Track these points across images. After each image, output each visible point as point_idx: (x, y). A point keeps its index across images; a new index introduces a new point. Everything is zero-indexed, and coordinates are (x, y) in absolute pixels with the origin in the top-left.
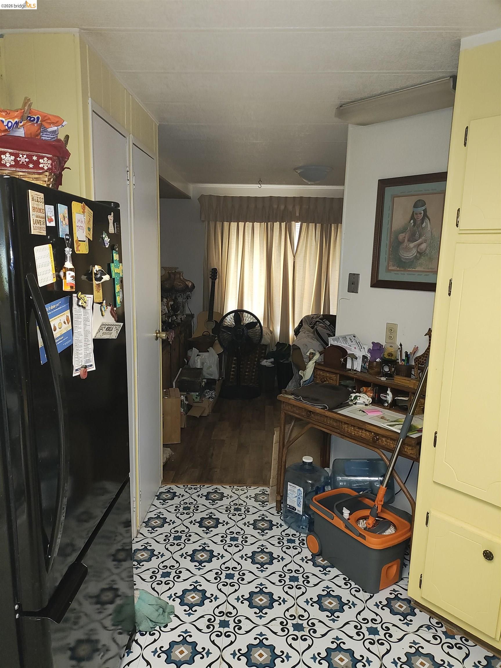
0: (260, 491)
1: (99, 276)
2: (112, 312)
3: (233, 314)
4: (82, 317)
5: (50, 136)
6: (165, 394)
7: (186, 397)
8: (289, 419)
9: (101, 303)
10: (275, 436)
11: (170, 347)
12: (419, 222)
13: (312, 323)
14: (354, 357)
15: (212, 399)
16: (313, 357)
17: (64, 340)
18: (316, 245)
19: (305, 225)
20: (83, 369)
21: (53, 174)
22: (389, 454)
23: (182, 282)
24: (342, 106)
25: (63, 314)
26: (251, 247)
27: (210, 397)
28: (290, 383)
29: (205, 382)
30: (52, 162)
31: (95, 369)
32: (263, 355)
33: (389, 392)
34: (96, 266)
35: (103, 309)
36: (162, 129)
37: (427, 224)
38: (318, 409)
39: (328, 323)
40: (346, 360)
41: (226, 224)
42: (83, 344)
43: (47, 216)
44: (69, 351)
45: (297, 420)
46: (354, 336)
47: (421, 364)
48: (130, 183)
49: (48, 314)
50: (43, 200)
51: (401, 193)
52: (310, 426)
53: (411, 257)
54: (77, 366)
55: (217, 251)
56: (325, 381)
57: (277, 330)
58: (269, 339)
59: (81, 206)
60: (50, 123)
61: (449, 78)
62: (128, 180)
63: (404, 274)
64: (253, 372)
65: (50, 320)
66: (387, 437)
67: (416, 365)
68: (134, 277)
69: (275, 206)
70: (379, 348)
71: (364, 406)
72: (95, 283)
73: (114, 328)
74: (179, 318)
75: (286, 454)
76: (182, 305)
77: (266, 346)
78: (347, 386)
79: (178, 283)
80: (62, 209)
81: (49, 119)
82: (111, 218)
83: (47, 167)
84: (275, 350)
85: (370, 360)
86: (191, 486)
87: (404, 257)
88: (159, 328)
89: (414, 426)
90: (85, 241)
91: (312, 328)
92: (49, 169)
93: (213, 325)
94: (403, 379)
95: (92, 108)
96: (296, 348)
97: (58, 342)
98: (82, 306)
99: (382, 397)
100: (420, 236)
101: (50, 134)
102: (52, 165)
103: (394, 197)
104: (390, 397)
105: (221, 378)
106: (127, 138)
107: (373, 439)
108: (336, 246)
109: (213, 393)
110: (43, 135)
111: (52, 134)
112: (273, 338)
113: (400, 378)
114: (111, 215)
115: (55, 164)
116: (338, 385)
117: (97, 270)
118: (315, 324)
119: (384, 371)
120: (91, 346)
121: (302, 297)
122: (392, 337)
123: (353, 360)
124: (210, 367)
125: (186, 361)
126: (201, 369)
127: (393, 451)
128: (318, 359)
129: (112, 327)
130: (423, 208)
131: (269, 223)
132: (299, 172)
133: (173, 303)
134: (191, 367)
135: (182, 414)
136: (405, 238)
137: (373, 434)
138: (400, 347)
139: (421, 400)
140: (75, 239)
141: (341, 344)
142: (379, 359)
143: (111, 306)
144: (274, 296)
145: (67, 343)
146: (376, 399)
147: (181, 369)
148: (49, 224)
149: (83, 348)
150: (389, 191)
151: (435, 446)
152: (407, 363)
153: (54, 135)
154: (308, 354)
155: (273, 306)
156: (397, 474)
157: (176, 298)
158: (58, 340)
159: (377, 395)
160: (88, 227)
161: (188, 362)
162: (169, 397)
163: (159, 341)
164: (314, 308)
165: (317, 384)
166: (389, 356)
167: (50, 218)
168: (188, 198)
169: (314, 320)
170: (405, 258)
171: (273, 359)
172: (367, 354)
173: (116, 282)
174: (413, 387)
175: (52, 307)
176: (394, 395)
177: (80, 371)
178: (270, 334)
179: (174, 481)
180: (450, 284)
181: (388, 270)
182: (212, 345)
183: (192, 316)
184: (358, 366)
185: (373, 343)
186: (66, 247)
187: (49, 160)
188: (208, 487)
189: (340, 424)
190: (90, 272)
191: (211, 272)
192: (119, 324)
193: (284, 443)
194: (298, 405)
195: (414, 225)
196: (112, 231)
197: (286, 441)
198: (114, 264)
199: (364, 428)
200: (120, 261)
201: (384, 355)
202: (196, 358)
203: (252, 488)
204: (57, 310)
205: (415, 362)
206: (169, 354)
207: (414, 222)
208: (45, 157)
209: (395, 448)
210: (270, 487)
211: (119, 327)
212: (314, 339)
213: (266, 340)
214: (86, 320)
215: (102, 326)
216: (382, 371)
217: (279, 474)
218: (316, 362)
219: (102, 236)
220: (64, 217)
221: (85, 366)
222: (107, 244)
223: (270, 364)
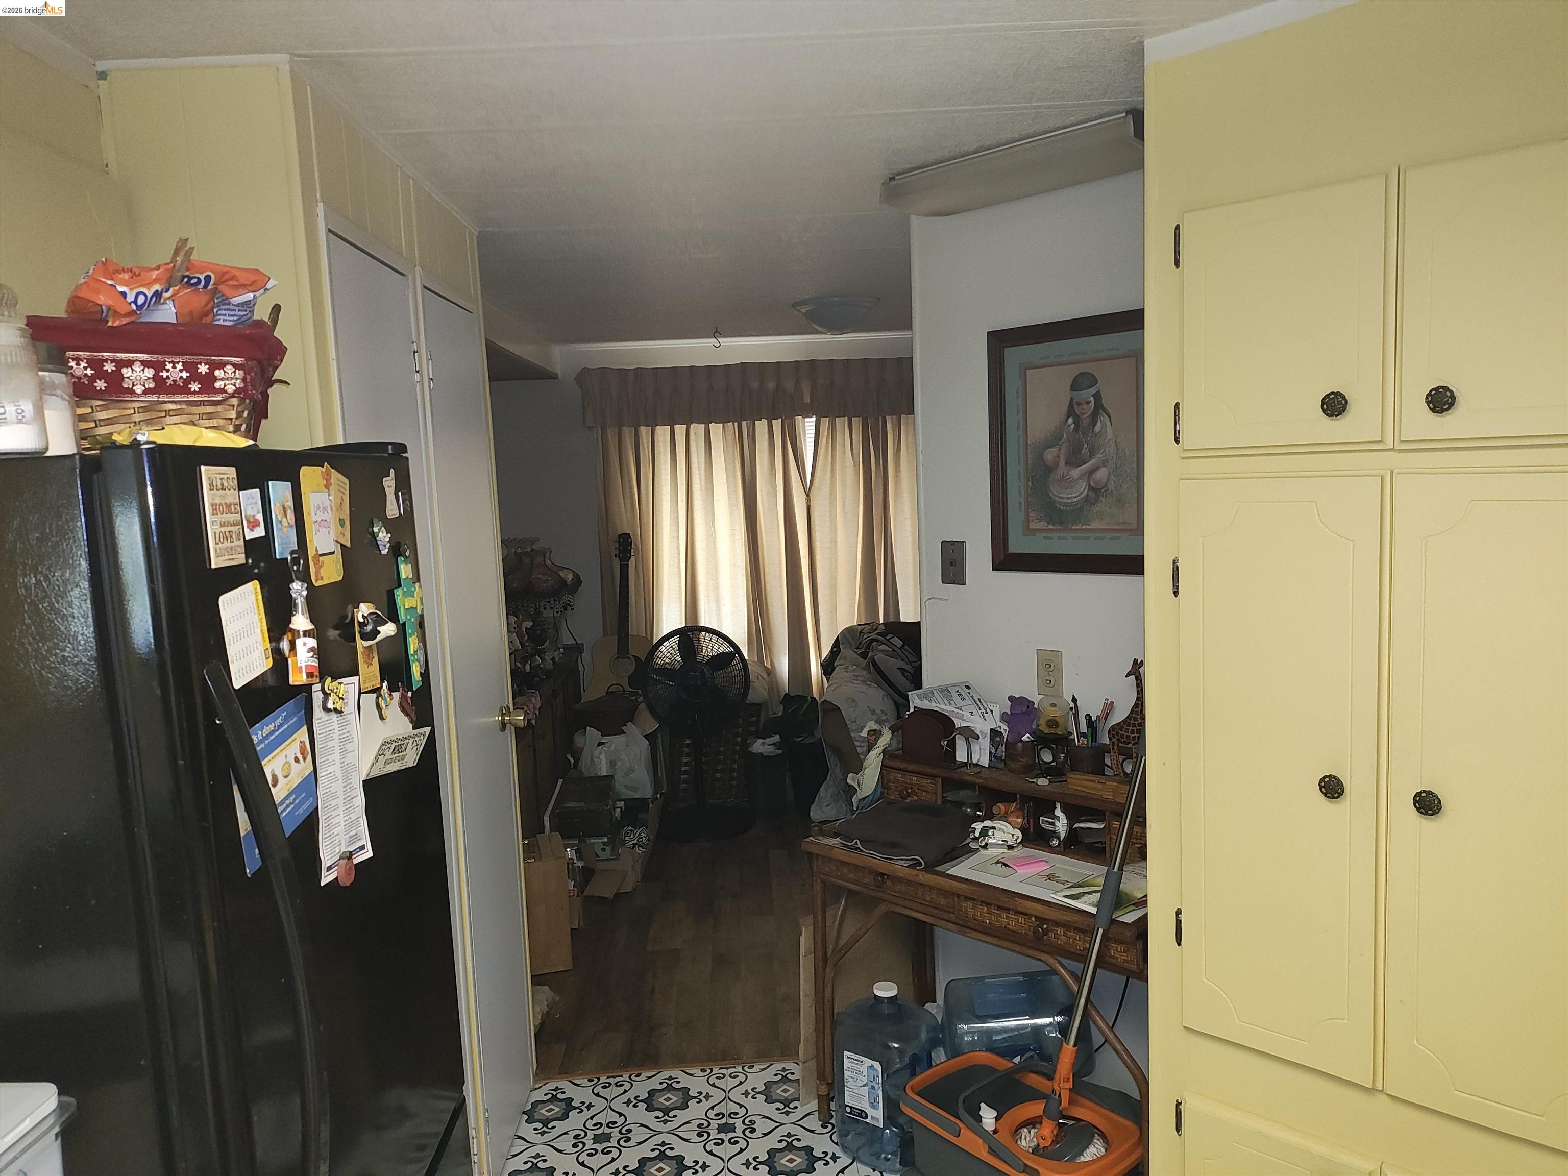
0: (776, 1075)
1: (369, 628)
2: (405, 704)
3: (677, 638)
4: (336, 735)
5: (237, 313)
6: (530, 851)
7: (578, 852)
8: (833, 893)
9: (377, 691)
10: (802, 939)
11: (533, 732)
12: (1086, 422)
13: (860, 643)
14: (970, 735)
15: (642, 847)
16: (877, 740)
17: (297, 801)
18: (855, 466)
19: (825, 422)
20: (343, 862)
21: (247, 401)
22: (1077, 966)
23: (550, 572)
24: (894, 178)
25: (293, 740)
26: (706, 479)
27: (634, 845)
28: (822, 789)
29: (621, 808)
30: (245, 373)
31: (372, 855)
32: (753, 729)
33: (1058, 812)
34: (362, 605)
35: (382, 703)
36: (485, 242)
37: (1104, 425)
38: (900, 866)
39: (898, 642)
40: (952, 744)
41: (644, 431)
42: (340, 801)
43: (246, 517)
44: (310, 824)
45: (851, 893)
46: (968, 687)
47: (1124, 743)
48: (421, 376)
49: (258, 749)
50: (236, 482)
51: (1041, 359)
52: (883, 908)
53: (1076, 500)
54: (329, 857)
55: (628, 494)
56: (909, 796)
57: (783, 665)
58: (765, 689)
59: (322, 472)
60: (237, 287)
61: (1124, 114)
62: (418, 372)
63: (1065, 538)
64: (733, 770)
65: (263, 763)
66: (1066, 926)
67: (1114, 745)
68: (443, 594)
69: (755, 385)
70: (1025, 709)
71: (1005, 850)
72: (361, 644)
73: (410, 744)
74: (549, 660)
75: (833, 979)
76: (552, 625)
77: (758, 706)
78: (959, 804)
79: (540, 576)
80: (279, 491)
81: (233, 278)
82: (389, 483)
83: (235, 385)
84: (780, 714)
85: (1009, 740)
86: (608, 1077)
87: (1060, 500)
88: (507, 701)
89: (1126, 894)
90: (333, 553)
91: (864, 655)
92: (238, 391)
93: (631, 667)
94: (1087, 780)
95: (326, 224)
96: (832, 709)
97: (284, 812)
98: (335, 710)
99: (1043, 825)
100: (1092, 453)
101: (237, 308)
102: (244, 380)
103: (1025, 368)
104: (1061, 825)
105: (659, 796)
106: (410, 277)
107: (1035, 932)
108: (900, 465)
109: (642, 834)
110: (220, 312)
111: (241, 308)
112: (773, 689)
113: (1079, 777)
114: (389, 476)
115: (251, 376)
116: (940, 802)
117: (366, 615)
118: (868, 647)
119: (1043, 761)
120: (360, 800)
121: (833, 587)
122: (1053, 683)
123: (969, 742)
124: (631, 770)
125: (572, 761)
126: (610, 778)
127: (1083, 958)
128: (890, 745)
129: (406, 741)
130: (1093, 390)
131: (744, 423)
132: (804, 311)
133: (532, 624)
134: (586, 774)
135: (572, 894)
136: (1059, 457)
137: (1033, 919)
138: (1072, 705)
139: (1137, 829)
140: (311, 553)
141: (938, 705)
142: (1028, 735)
143: (401, 689)
144: (768, 588)
145: (305, 807)
146: (1032, 829)
147: (560, 781)
148: (250, 536)
149: (340, 811)
150: (1014, 356)
151: (1179, 943)
152: (1092, 741)
153: (246, 311)
154: (864, 734)
155: (767, 612)
156: (1098, 1011)
157: (538, 613)
158: (284, 806)
159: (1031, 820)
160: (340, 519)
161: (576, 762)
162: (539, 858)
163: (510, 733)
164: (863, 607)
165: (890, 803)
166: (1050, 727)
167: (252, 520)
168: (553, 376)
169: (865, 637)
170: (1064, 501)
171: (778, 736)
172: (1000, 724)
173: (409, 631)
174: (1111, 797)
175: (266, 731)
176: (1071, 820)
177: (336, 868)
178: (765, 676)
179: (566, 1070)
180: (1174, 571)
181: (1029, 531)
182: (630, 716)
183: (578, 649)
184: (981, 754)
185: (1011, 698)
186: (293, 582)
187: (237, 371)
188: (649, 1078)
189: (954, 900)
190: (347, 621)
191: (616, 542)
192: (421, 730)
193: (825, 953)
194: (852, 861)
195: (1077, 429)
196: (393, 512)
197: (830, 947)
198: (403, 589)
199: (1012, 907)
200: (417, 578)
201: (1038, 726)
202: (596, 753)
203: (757, 1068)
204: (277, 733)
205: (1110, 739)
206: (532, 749)
207: (1074, 422)
208: (228, 364)
209: (1089, 951)
210: (800, 1064)
211: (422, 737)
212: (869, 683)
213: (758, 691)
214: (346, 740)
215: (383, 747)
216: (1037, 761)
217: (819, 1031)
218: (884, 752)
219: (370, 530)
220: (284, 508)
221: (348, 855)
222: (385, 546)
223: (771, 749)
